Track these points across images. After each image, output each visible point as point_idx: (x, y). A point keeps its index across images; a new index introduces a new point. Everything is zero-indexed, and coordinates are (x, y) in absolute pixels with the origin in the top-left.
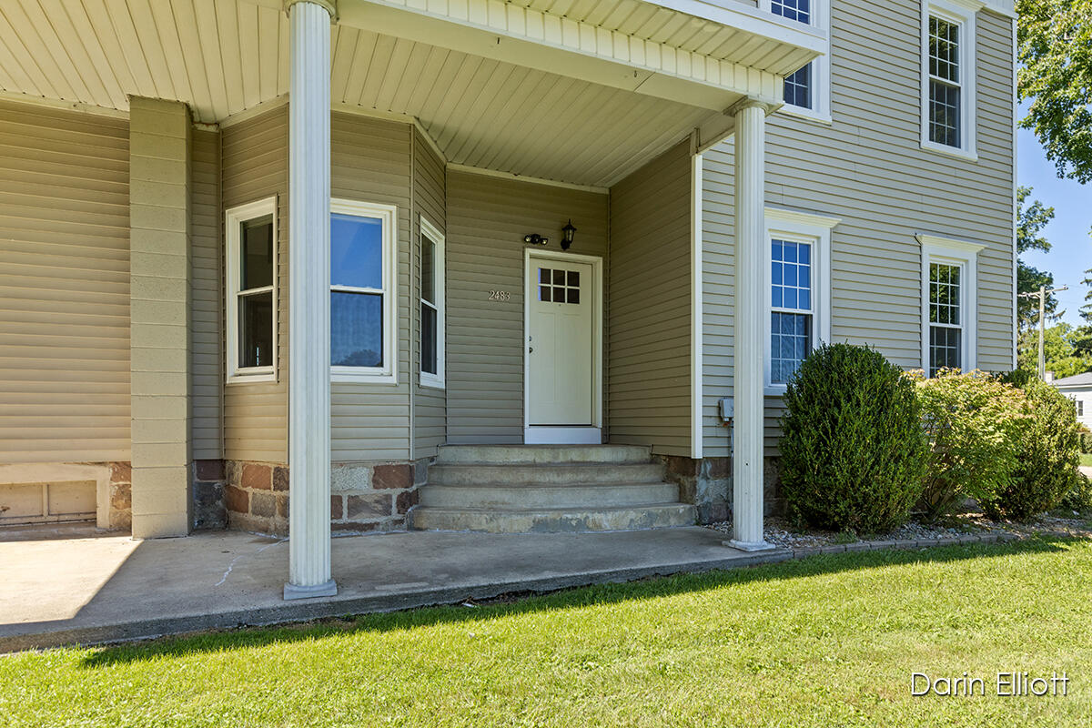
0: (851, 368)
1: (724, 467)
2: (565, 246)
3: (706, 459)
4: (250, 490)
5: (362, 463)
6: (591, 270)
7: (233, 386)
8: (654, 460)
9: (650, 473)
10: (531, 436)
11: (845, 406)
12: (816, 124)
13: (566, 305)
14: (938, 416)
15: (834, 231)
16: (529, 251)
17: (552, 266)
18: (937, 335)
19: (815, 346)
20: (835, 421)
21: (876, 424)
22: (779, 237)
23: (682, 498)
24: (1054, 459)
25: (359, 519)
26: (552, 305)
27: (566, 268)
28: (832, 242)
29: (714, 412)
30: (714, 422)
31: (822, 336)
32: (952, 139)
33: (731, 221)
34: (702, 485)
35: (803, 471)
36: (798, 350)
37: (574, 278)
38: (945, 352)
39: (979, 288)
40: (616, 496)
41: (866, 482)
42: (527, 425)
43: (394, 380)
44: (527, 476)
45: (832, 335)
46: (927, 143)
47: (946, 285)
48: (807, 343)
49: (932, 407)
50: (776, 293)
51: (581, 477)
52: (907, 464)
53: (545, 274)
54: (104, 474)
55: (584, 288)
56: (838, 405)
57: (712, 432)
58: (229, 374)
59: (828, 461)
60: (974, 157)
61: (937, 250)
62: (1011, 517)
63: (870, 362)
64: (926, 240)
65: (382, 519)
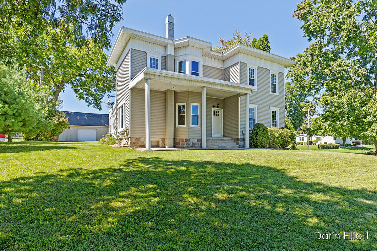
0: (260, 126)
1: (244, 140)
2: (218, 107)
3: (241, 139)
4: (180, 142)
5: (196, 138)
6: (221, 111)
7: (177, 128)
8: (232, 139)
9: (233, 141)
10: (213, 136)
11: (259, 131)
12: (255, 91)
13: (217, 116)
14: (271, 133)
15: (258, 107)
16: (213, 108)
17: (215, 110)
18: (273, 122)
19: (255, 123)
20: (258, 133)
21: (263, 133)
22: (250, 108)
23: (237, 144)
24: (287, 139)
25: (195, 146)
26: (215, 116)
27: (218, 110)
28: (257, 108)
29: (242, 132)
30: (242, 133)
31: (256, 122)
32: (275, 92)
33: (245, 111)
34: (240, 142)
35: (254, 139)
36: (253, 123)
37: (218, 112)
38: (274, 124)
39: (279, 115)
40: (228, 144)
41: (262, 141)
42: (212, 134)
43: (200, 127)
44: (216, 141)
45: (258, 122)
46: (271, 93)
47: (274, 114)
48: (254, 123)
49: (270, 131)
50: (250, 115)
51: (223, 141)
52: (267, 139)
53: (214, 111)
54: (160, 140)
55: (220, 113)
56: (258, 131)
57: (241, 135)
58: (176, 126)
59: (257, 138)
60: (278, 95)
61: (273, 109)
62: (282, 148)
63: (262, 126)
64: (271, 108)
65: (198, 146)
